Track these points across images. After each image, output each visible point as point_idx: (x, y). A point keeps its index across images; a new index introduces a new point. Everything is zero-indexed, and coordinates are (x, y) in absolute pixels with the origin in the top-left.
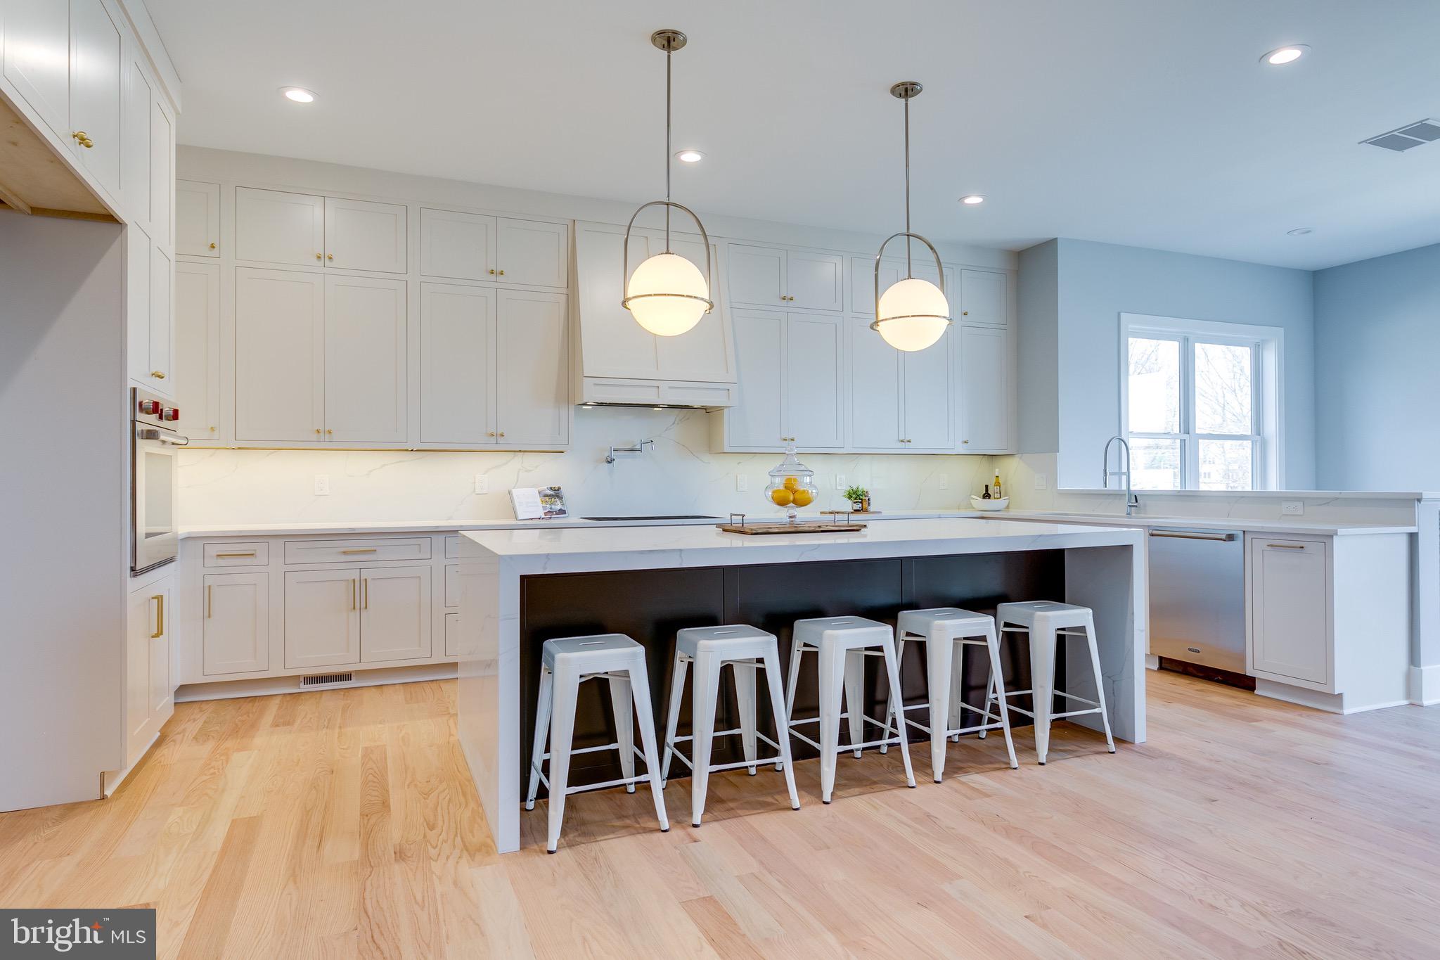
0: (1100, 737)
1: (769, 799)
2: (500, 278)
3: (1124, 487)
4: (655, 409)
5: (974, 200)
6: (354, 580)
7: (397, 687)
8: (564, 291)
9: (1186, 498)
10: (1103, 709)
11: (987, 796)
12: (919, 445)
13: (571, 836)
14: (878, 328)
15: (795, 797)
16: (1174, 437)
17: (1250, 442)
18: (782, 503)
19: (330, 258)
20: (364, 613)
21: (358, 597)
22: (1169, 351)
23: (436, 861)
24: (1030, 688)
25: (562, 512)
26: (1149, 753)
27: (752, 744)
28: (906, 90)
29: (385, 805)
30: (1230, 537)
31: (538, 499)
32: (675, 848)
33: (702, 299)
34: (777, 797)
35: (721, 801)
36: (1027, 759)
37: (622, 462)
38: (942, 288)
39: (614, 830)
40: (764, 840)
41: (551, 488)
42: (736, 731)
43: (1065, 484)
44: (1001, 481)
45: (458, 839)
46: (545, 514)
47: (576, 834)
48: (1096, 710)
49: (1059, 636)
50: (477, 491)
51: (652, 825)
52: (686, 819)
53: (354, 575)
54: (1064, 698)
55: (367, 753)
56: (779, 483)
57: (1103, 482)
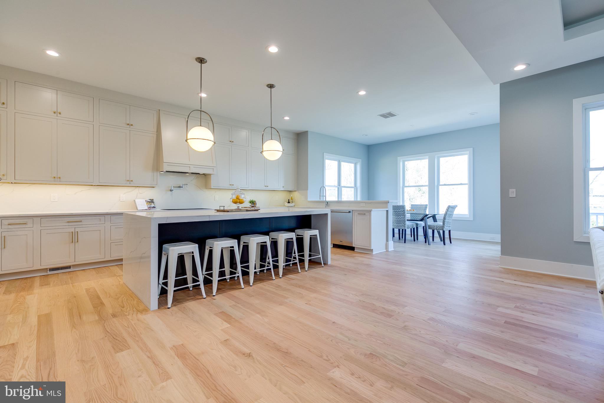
0: (320, 264)
1: (235, 287)
2: (131, 127)
3: (324, 200)
4: (187, 174)
5: (287, 118)
6: (72, 232)
7: (91, 269)
8: (156, 133)
9: (339, 202)
10: (321, 256)
11: (294, 279)
12: (270, 188)
13: (174, 303)
14: (263, 153)
15: (242, 285)
16: (336, 187)
17: (354, 189)
18: (235, 203)
19: (60, 113)
20: (76, 244)
21: (74, 238)
22: (335, 163)
23: (129, 315)
24: (304, 252)
25: (154, 207)
26: (331, 266)
27: (228, 273)
28: (271, 86)
29: (102, 304)
30: (349, 212)
31: (145, 203)
32: (209, 302)
33: (212, 141)
34: (237, 286)
35: (220, 289)
36: (303, 270)
37: (176, 191)
38: (280, 143)
39: (188, 300)
40: (235, 297)
41: (150, 199)
42: (223, 269)
43: (309, 200)
44: (293, 198)
45: (134, 309)
46: (148, 208)
47: (176, 302)
48: (319, 256)
49: (310, 237)
50: (121, 200)
51: (200, 297)
52: (211, 294)
53: (73, 230)
54: (311, 254)
55: (87, 290)
56: (234, 197)
57: (319, 198)
